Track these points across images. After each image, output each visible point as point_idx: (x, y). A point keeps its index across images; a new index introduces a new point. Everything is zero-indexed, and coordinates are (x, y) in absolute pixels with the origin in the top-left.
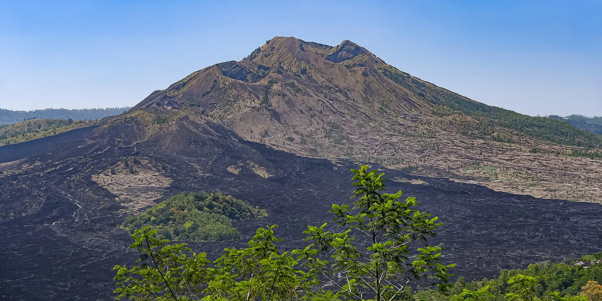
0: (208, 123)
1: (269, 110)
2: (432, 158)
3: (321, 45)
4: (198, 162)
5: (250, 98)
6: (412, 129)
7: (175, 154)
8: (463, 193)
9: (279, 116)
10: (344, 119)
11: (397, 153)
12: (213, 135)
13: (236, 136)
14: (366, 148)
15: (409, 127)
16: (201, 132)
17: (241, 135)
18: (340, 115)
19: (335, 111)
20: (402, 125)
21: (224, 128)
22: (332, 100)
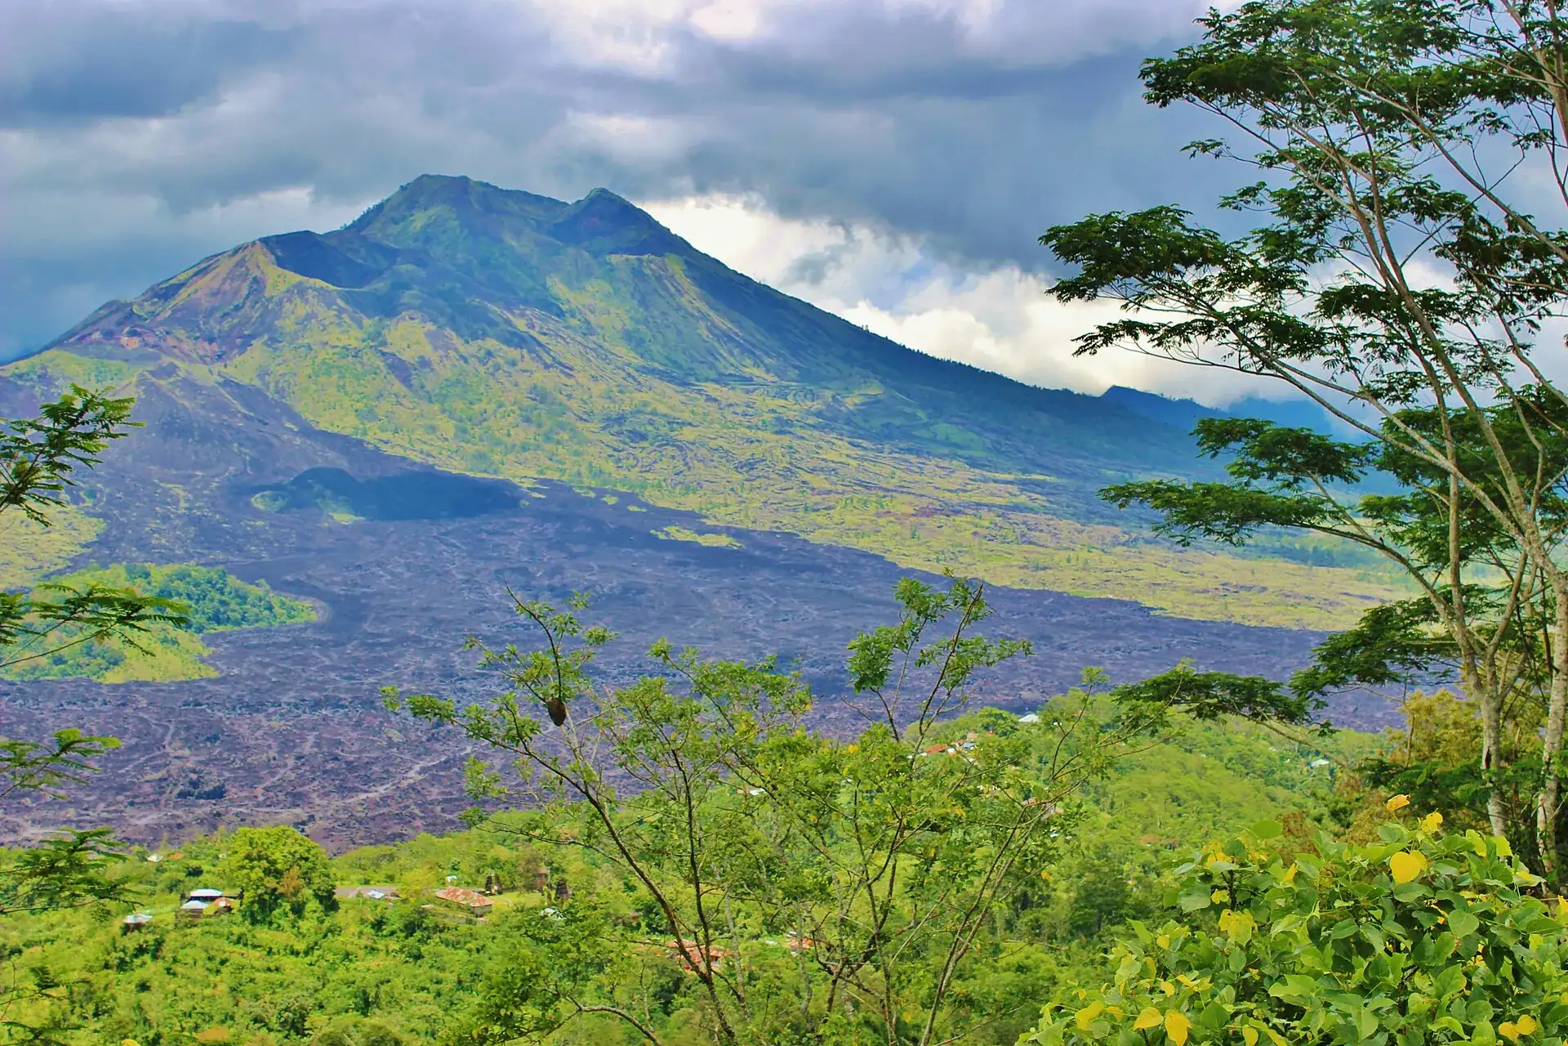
0: (227, 383)
1: (384, 354)
2: (772, 482)
3: (539, 199)
4: (185, 480)
5: (339, 325)
6: (739, 410)
7: (129, 459)
8: (822, 569)
9: (407, 369)
10: (570, 382)
11: (689, 468)
12: (233, 415)
13: (294, 417)
14: (616, 453)
15: (731, 405)
16: (203, 407)
17: (307, 416)
18: (562, 372)
19: (549, 361)
20: (715, 400)
21: (266, 397)
22: (545, 334)
